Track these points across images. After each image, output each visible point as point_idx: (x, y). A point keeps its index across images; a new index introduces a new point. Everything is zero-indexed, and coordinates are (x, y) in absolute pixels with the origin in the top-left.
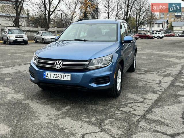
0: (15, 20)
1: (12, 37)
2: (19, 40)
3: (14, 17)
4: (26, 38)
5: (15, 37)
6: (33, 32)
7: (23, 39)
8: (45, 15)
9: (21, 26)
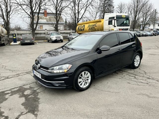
0: (56, 25)
1: (54, 38)
2: (58, 40)
3: (55, 24)
4: (62, 38)
5: (55, 38)
6: (67, 33)
7: (61, 39)
8: (75, 21)
9: (59, 29)
